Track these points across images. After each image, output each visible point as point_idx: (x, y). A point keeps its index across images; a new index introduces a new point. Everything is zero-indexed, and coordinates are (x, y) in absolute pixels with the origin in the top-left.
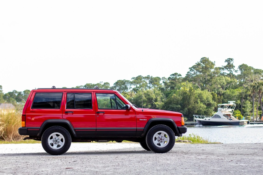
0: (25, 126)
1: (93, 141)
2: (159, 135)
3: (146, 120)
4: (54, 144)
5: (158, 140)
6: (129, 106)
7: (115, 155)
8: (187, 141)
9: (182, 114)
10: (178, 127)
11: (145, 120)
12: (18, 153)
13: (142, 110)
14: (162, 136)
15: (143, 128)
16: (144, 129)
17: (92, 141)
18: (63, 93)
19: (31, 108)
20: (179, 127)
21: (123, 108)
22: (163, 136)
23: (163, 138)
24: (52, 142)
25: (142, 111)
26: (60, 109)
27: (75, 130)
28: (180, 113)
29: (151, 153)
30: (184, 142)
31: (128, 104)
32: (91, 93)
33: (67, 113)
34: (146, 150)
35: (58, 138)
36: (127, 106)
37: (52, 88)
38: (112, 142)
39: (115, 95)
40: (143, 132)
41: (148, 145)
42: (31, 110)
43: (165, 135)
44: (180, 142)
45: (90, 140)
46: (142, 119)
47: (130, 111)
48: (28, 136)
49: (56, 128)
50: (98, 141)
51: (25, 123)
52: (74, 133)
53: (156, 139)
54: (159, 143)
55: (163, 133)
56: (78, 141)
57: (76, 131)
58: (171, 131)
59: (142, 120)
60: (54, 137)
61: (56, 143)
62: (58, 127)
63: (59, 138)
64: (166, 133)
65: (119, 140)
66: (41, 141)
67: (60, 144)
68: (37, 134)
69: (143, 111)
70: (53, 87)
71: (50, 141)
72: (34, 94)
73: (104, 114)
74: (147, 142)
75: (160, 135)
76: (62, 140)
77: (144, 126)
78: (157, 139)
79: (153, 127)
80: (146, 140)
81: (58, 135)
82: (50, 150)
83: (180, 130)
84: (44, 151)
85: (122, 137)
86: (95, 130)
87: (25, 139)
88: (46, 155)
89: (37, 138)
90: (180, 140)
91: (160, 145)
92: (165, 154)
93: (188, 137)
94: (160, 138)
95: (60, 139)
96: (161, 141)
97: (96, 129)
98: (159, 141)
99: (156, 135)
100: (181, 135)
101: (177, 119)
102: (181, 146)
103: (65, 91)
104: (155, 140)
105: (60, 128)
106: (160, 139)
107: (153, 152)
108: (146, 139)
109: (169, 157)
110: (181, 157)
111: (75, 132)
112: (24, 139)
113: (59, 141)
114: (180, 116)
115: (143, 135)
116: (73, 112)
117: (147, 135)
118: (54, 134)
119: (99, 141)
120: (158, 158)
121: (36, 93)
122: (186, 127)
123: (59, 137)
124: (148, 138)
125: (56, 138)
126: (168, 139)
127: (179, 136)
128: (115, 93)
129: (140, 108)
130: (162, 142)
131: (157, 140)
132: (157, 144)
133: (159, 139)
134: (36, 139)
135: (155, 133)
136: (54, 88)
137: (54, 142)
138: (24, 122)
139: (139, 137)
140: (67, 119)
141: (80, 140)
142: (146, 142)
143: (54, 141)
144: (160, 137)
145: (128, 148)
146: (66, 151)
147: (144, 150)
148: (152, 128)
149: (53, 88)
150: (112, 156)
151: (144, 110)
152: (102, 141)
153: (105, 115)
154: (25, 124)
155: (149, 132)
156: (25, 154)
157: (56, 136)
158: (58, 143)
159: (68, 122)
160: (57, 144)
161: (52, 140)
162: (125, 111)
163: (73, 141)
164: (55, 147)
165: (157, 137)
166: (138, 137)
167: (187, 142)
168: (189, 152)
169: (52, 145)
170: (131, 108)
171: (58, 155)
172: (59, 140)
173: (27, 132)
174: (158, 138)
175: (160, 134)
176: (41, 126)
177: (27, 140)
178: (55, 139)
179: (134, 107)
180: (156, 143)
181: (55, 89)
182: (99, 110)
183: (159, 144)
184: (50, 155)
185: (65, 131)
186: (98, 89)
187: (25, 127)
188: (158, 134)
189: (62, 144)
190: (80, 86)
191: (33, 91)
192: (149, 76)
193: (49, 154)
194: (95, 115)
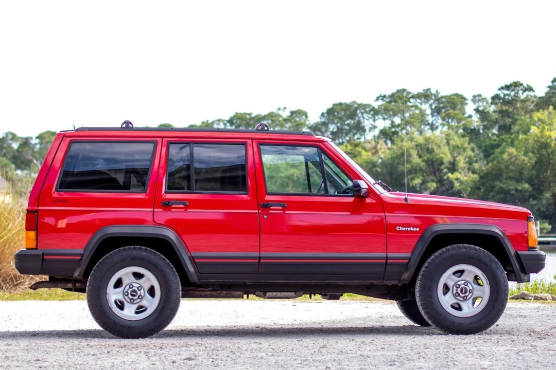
0: (35, 247)
1: (250, 296)
2: (455, 278)
3: (418, 229)
4: (126, 305)
5: (455, 292)
6: (363, 185)
7: (319, 338)
8: (548, 296)
9: (529, 212)
10: (517, 255)
11: (415, 229)
12: (13, 330)
13: (406, 199)
14: (468, 279)
15: (408, 255)
16: (410, 259)
17: (245, 296)
18: (156, 144)
19: (56, 190)
20: (520, 252)
21: (345, 192)
22: (471, 279)
23: (469, 287)
24: (120, 297)
25: (404, 202)
26: (146, 192)
27: (192, 259)
28: (525, 210)
29: (433, 334)
30: (536, 298)
31: (361, 179)
32: (245, 144)
33: (167, 206)
34: (416, 325)
35: (138, 285)
36: (359, 186)
37: (122, 128)
38: (310, 297)
39: (320, 151)
40: (406, 267)
41: (423, 309)
42: (55, 195)
43: (476, 278)
44: (524, 299)
45: (241, 293)
46: (403, 225)
47: (368, 200)
48: (46, 278)
49: (134, 252)
50: (264, 296)
51: (37, 235)
52: (191, 269)
53: (446, 288)
54: (458, 304)
55: (471, 270)
56: (204, 293)
57: (194, 261)
58: (494, 265)
59: (404, 229)
60: (126, 282)
61: (132, 301)
62: (140, 249)
63: (143, 285)
64: (479, 273)
65: (332, 292)
66: (86, 294)
67: (144, 303)
68: (74, 271)
69: (409, 202)
70: (125, 123)
71: (113, 295)
72: (64, 147)
73: (285, 209)
74: (421, 300)
75: (460, 277)
76: (151, 291)
77: (411, 251)
78: (451, 291)
79: (440, 251)
80: (417, 294)
81: (138, 276)
82: (115, 322)
83: (524, 262)
84: (95, 326)
85: (340, 282)
86: (257, 261)
87: (35, 287)
88: (103, 337)
89: (74, 284)
90: (523, 294)
91: (459, 308)
92: (477, 336)
93: (551, 283)
94: (459, 286)
95: (147, 286)
96: (463, 298)
97: (260, 258)
98: (456, 295)
99: (448, 277)
100: (526, 278)
101: (515, 227)
102: (526, 313)
103: (162, 137)
104: (445, 293)
105: (144, 254)
106: (462, 291)
107: (439, 332)
108: (417, 289)
109: (487, 348)
110: (525, 347)
111: (193, 266)
112: (31, 288)
113: (142, 295)
114: (525, 217)
115: (407, 276)
116: (187, 203)
117: (419, 277)
118: (125, 273)
119: (269, 294)
120: (454, 349)
121: (71, 142)
122: (543, 253)
123: (141, 281)
124: (421, 286)
125: (134, 285)
126: (484, 291)
127: (520, 281)
128: (320, 144)
129: (398, 192)
130: (465, 299)
131: (449, 294)
132: (452, 307)
133: (457, 290)
134: (70, 285)
135: (445, 271)
136: (127, 126)
137: (126, 297)
138: (32, 234)
139: (395, 282)
140: (170, 224)
141: (209, 291)
142: (418, 299)
143: (125, 294)
144: (459, 283)
145: (359, 319)
146: (165, 326)
147: (411, 323)
148: (436, 254)
149: (124, 126)
150: (310, 342)
151: (412, 200)
152: (279, 294)
153: (287, 212)
154: (37, 240)
155: (426, 267)
156: (35, 335)
157: (133, 279)
158: (139, 300)
159: (170, 234)
160: (135, 302)
161: (120, 290)
162: (351, 200)
163: (186, 295)
164: (129, 313)
165: (451, 284)
166: (390, 283)
167: (546, 299)
168: (552, 331)
169: (121, 306)
170: (371, 191)
171: (138, 338)
172: (142, 291)
173: (42, 265)
174: (455, 288)
175: (459, 274)
176: (85, 244)
177: (45, 290)
178: (131, 286)
179: (379, 189)
180: (446, 301)
181: (132, 129)
182: (268, 198)
183: (457, 306)
184: (112, 338)
185: (161, 263)
186: (268, 130)
187: (36, 249)
188: (455, 273)
189: (152, 304)
190: (213, 123)
191: (63, 136)
192: (428, 90)
193: (112, 335)
194: (257, 211)
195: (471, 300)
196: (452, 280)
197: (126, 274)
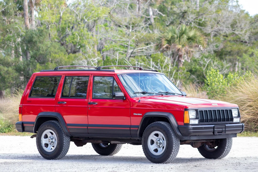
0: (22, 121)
3: (141, 114)
4: (49, 145)
14: (160, 138)
16: (138, 128)
18: (61, 77)
19: (28, 97)
24: (47, 142)
26: (54, 98)
27: (67, 127)
40: (137, 131)
42: (28, 99)
46: (136, 113)
51: (22, 116)
52: (66, 131)
53: (152, 142)
54: (157, 149)
55: (160, 134)
59: (136, 114)
60: (49, 136)
62: (51, 122)
64: (163, 136)
71: (44, 141)
73: (97, 105)
81: (52, 133)
83: (180, 130)
85: (120, 138)
86: (87, 128)
87: (32, 137)
97: (88, 126)
99: (152, 137)
103: (64, 74)
104: (151, 144)
105: (52, 124)
111: (67, 129)
113: (54, 141)
123: (53, 136)
125: (51, 137)
128: (114, 76)
135: (150, 134)
149: (55, 69)
154: (22, 118)
157: (50, 134)
158: (53, 144)
159: (59, 116)
160: (51, 144)
161: (47, 139)
165: (154, 140)
191: (34, 74)
194: (87, 106)
195: (162, 148)
196: (155, 138)
197: (48, 132)
